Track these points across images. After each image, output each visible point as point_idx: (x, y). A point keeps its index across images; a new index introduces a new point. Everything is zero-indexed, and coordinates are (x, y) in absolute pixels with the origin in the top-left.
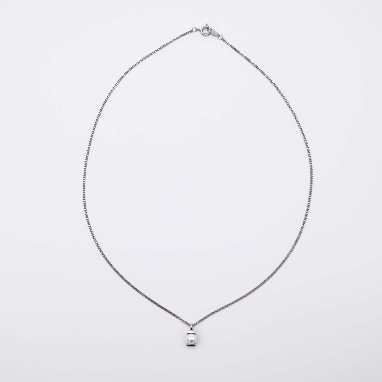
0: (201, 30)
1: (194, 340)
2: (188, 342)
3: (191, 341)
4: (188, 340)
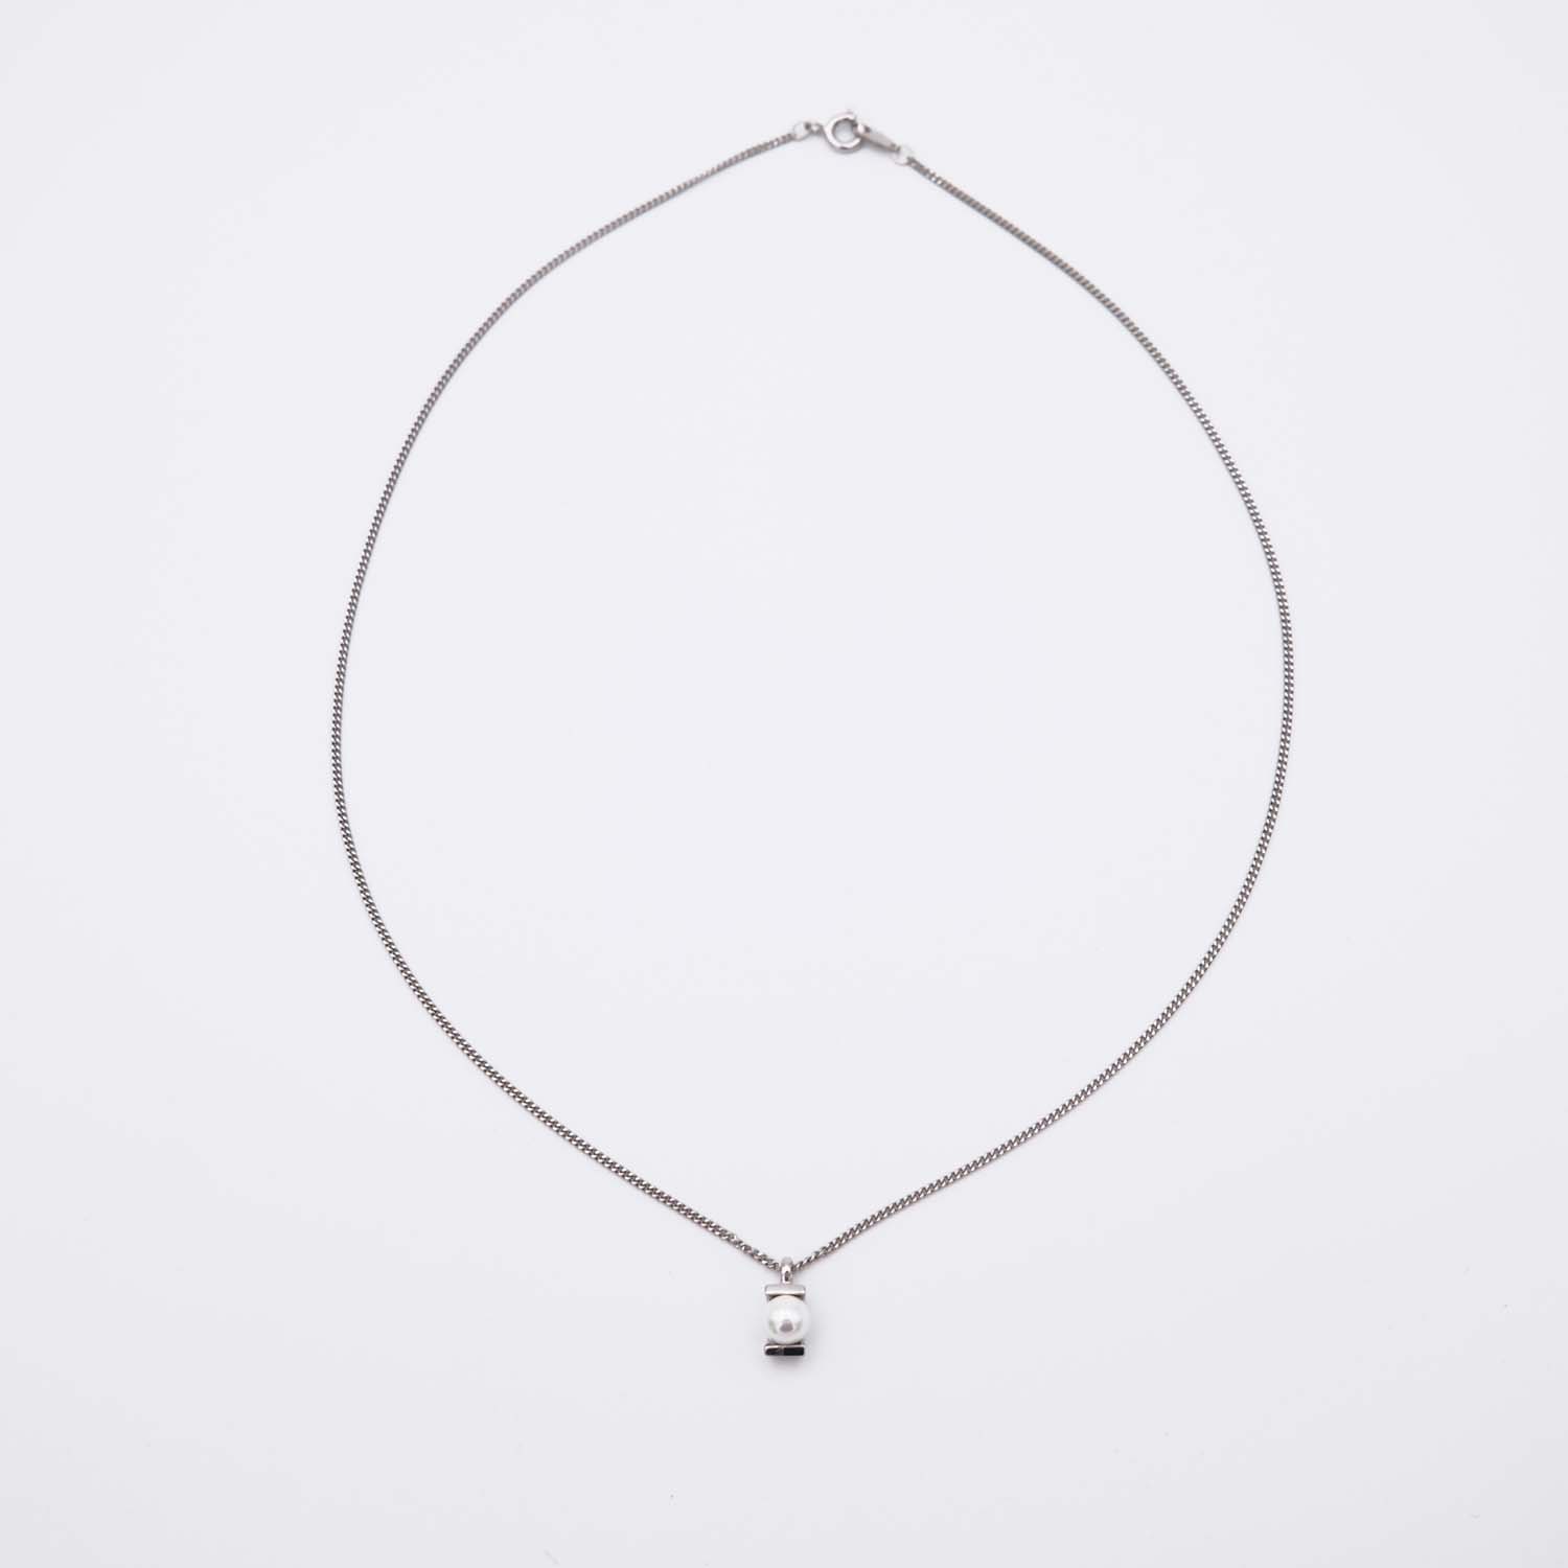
0: (828, 130)
1: (799, 1325)
2: (775, 1331)
3: (787, 1328)
4: (771, 1324)
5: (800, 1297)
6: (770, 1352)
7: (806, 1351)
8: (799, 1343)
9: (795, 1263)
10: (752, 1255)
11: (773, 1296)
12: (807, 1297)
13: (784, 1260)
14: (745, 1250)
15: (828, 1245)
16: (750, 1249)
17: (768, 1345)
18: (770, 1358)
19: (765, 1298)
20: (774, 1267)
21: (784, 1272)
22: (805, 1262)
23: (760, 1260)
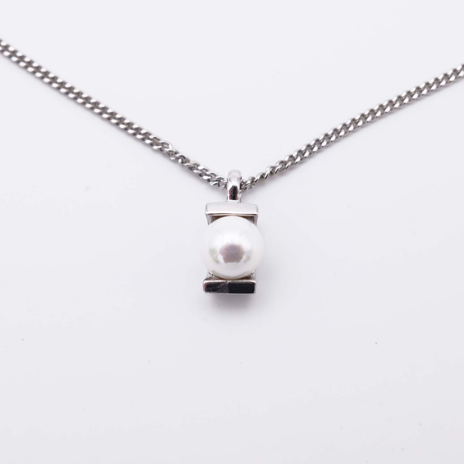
1: (249, 254)
3: (233, 257)
5: (252, 218)
6: (210, 288)
7: (257, 288)
8: (248, 278)
9: (245, 179)
10: (191, 168)
11: (215, 217)
12: (259, 220)
13: (230, 173)
14: (182, 162)
15: (286, 159)
16: (188, 161)
17: (207, 279)
18: (210, 296)
19: (205, 220)
20: (219, 183)
21: (229, 187)
22: (258, 177)
23: (201, 175)
